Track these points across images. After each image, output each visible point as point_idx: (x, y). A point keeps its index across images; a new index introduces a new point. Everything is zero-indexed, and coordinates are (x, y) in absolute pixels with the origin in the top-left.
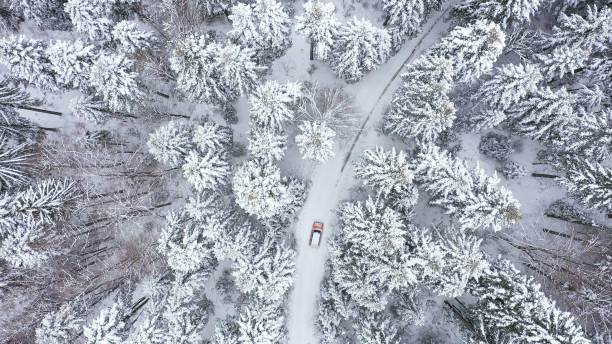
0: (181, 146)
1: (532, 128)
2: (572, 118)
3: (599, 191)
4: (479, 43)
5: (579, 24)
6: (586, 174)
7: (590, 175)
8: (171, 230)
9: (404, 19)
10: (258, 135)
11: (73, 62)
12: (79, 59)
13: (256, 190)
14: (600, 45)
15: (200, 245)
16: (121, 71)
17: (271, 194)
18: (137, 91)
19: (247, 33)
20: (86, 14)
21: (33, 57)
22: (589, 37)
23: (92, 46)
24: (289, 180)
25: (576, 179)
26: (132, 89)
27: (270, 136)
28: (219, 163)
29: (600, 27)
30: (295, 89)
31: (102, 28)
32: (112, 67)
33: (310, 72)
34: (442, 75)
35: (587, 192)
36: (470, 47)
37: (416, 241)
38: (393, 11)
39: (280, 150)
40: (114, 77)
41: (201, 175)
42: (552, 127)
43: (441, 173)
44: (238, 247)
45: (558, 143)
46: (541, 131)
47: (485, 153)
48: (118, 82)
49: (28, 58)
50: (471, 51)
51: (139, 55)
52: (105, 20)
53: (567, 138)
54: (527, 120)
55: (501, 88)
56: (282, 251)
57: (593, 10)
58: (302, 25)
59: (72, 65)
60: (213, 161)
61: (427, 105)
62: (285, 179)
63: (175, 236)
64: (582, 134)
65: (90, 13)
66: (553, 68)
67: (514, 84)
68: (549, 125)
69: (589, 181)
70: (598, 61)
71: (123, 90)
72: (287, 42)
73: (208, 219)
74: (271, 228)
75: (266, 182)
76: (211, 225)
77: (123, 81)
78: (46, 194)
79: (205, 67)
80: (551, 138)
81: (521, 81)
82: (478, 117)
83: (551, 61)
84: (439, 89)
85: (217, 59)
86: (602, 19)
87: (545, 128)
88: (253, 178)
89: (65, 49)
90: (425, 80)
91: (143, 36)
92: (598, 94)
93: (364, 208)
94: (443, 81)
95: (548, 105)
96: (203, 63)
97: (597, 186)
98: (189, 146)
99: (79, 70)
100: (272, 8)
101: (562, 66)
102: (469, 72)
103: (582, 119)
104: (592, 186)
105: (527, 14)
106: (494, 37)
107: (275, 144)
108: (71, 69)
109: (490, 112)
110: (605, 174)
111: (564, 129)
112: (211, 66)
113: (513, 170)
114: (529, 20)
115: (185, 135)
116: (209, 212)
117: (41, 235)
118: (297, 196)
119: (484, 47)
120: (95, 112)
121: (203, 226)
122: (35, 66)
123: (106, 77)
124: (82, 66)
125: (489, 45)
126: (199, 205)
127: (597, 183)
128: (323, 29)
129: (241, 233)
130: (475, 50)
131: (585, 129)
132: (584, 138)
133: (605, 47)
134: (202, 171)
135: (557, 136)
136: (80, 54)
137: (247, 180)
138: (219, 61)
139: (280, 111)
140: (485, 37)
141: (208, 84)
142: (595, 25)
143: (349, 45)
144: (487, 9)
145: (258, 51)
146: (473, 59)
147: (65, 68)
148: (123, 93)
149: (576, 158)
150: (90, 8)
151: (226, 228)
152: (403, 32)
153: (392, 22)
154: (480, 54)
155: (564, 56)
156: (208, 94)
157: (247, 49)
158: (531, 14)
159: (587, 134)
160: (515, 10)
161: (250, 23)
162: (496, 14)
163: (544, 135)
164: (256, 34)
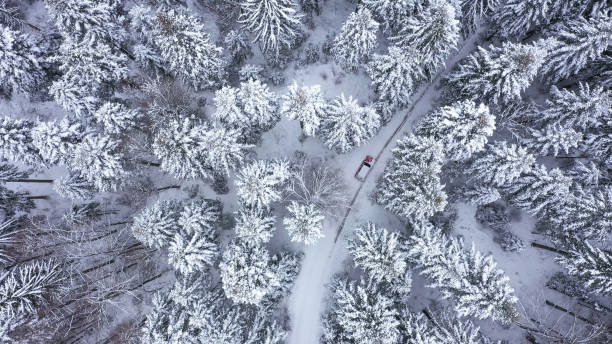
0: (167, 229)
1: (528, 204)
2: (570, 198)
3: (600, 277)
4: (468, 127)
5: (572, 102)
6: (586, 257)
7: (590, 258)
8: (156, 316)
9: (393, 94)
10: (244, 217)
11: (57, 144)
12: (64, 139)
13: (241, 283)
14: (595, 121)
15: (186, 334)
16: (105, 154)
17: (258, 283)
18: (122, 172)
19: (232, 115)
20: (71, 95)
21: (17, 139)
22: (582, 116)
23: (78, 125)
24: (279, 258)
25: (576, 262)
26: (116, 170)
27: (257, 221)
28: (206, 245)
29: (593, 106)
30: (281, 172)
31: (88, 106)
32: (95, 152)
33: (301, 141)
34: (432, 158)
35: (588, 276)
36: (460, 131)
37: (410, 331)
38: (381, 88)
39: (268, 234)
40: (97, 161)
41: (186, 261)
42: (549, 204)
43: (434, 260)
44: (225, 336)
45: (556, 221)
46: (538, 209)
47: (482, 222)
48: (102, 166)
49: (12, 141)
50: (460, 134)
51: (124, 136)
52: (91, 99)
53: (565, 217)
54: (523, 197)
55: (494, 167)
56: (273, 333)
57: (585, 88)
58: (288, 108)
59: (57, 147)
60: (199, 244)
61: (418, 188)
62: (275, 258)
63: (160, 323)
64: (580, 216)
65: (76, 93)
66: (546, 146)
67: (507, 166)
68: (546, 203)
69: (589, 266)
70: (593, 137)
71: (108, 173)
72: (275, 119)
73: (195, 304)
74: (262, 307)
75: (252, 272)
76: (197, 313)
77: (107, 164)
78: (27, 281)
79: (189, 153)
80: (548, 214)
81: (514, 164)
82: (472, 193)
83: (544, 139)
84: (429, 173)
85: (201, 143)
86: (595, 99)
87: (542, 206)
88: (239, 267)
89: (49, 132)
90: (415, 160)
91: (127, 116)
92: (595, 174)
93: (355, 294)
94: (432, 164)
95: (543, 185)
96: (187, 149)
97: (598, 272)
98: (175, 227)
99: (64, 152)
100: (256, 92)
101: (556, 146)
102: (460, 151)
103: (579, 199)
104: (593, 272)
105: (517, 92)
106: (483, 123)
107: (262, 227)
108: (55, 152)
109: (484, 189)
110: (605, 260)
111: (561, 208)
112: (195, 152)
113: (511, 244)
114: (520, 97)
115: (172, 216)
116: (195, 297)
117: (22, 322)
118: (288, 273)
119: (473, 131)
120: (81, 191)
121: (190, 313)
122: (20, 147)
123: (89, 163)
124: (66, 146)
125: (479, 131)
126: (184, 292)
127: (599, 269)
128: (308, 113)
129: (230, 318)
130: (464, 133)
131: (582, 211)
132: (583, 219)
133: (600, 124)
134: (187, 257)
135: (555, 213)
136: (65, 135)
137: (231, 270)
138: (203, 145)
139: (266, 195)
140: (474, 123)
141: (194, 166)
142: (589, 104)
143: (336, 126)
144: (477, 86)
145: (244, 130)
146: (463, 142)
147: (49, 151)
148: (108, 176)
149: (576, 237)
150: (75, 89)
151: (214, 311)
152: (392, 106)
153: (381, 98)
154: (470, 137)
155: (557, 136)
156: (193, 174)
157: (232, 132)
158: (522, 91)
159: (585, 215)
160: (504, 90)
161: (235, 108)
162: (486, 91)
163: (541, 211)
164: (241, 116)
